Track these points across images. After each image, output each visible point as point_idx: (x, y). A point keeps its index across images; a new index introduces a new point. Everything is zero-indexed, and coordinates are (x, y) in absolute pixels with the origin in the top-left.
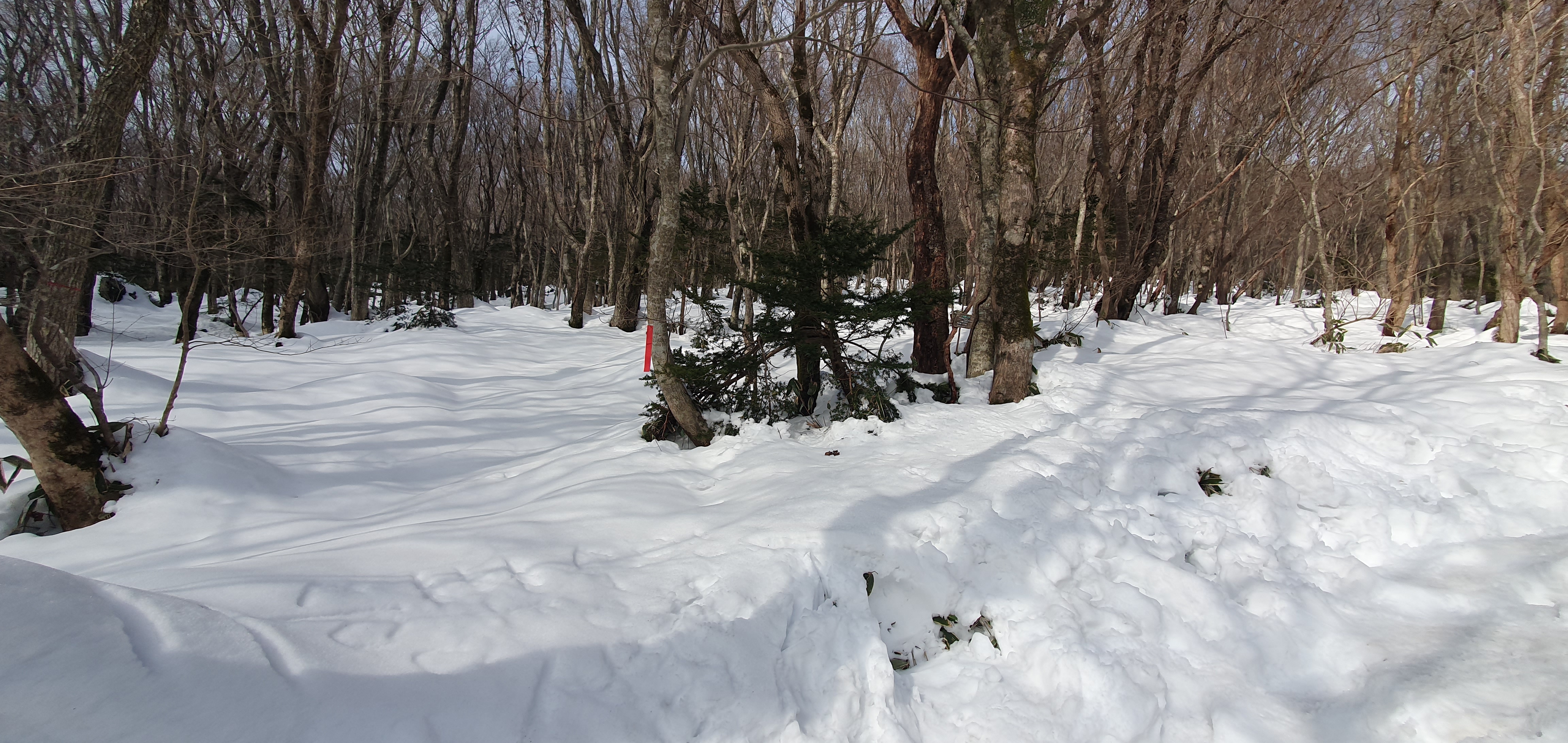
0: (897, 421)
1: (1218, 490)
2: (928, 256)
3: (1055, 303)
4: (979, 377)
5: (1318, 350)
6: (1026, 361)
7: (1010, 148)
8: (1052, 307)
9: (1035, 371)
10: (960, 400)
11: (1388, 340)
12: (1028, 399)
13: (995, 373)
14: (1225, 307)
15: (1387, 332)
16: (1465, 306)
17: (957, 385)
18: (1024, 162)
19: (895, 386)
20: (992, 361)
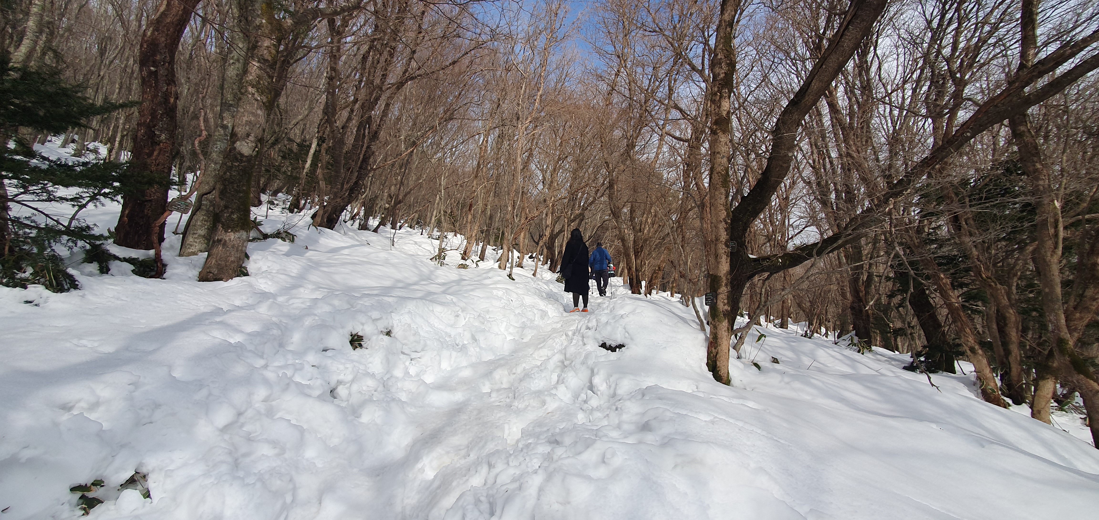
0: (74, 292)
1: (361, 346)
2: (152, 139)
3: (284, 206)
4: (192, 257)
5: (433, 263)
6: (240, 248)
7: (251, 78)
8: (280, 210)
9: (247, 257)
10: (165, 276)
11: (463, 262)
12: (237, 279)
13: (209, 256)
14: (394, 231)
15: (463, 258)
16: (494, 250)
17: (165, 262)
18: (262, 93)
19: (84, 256)
20: (208, 244)
